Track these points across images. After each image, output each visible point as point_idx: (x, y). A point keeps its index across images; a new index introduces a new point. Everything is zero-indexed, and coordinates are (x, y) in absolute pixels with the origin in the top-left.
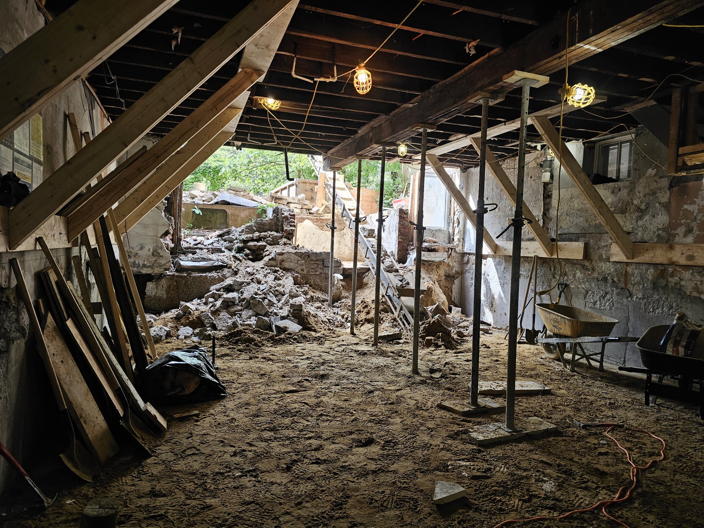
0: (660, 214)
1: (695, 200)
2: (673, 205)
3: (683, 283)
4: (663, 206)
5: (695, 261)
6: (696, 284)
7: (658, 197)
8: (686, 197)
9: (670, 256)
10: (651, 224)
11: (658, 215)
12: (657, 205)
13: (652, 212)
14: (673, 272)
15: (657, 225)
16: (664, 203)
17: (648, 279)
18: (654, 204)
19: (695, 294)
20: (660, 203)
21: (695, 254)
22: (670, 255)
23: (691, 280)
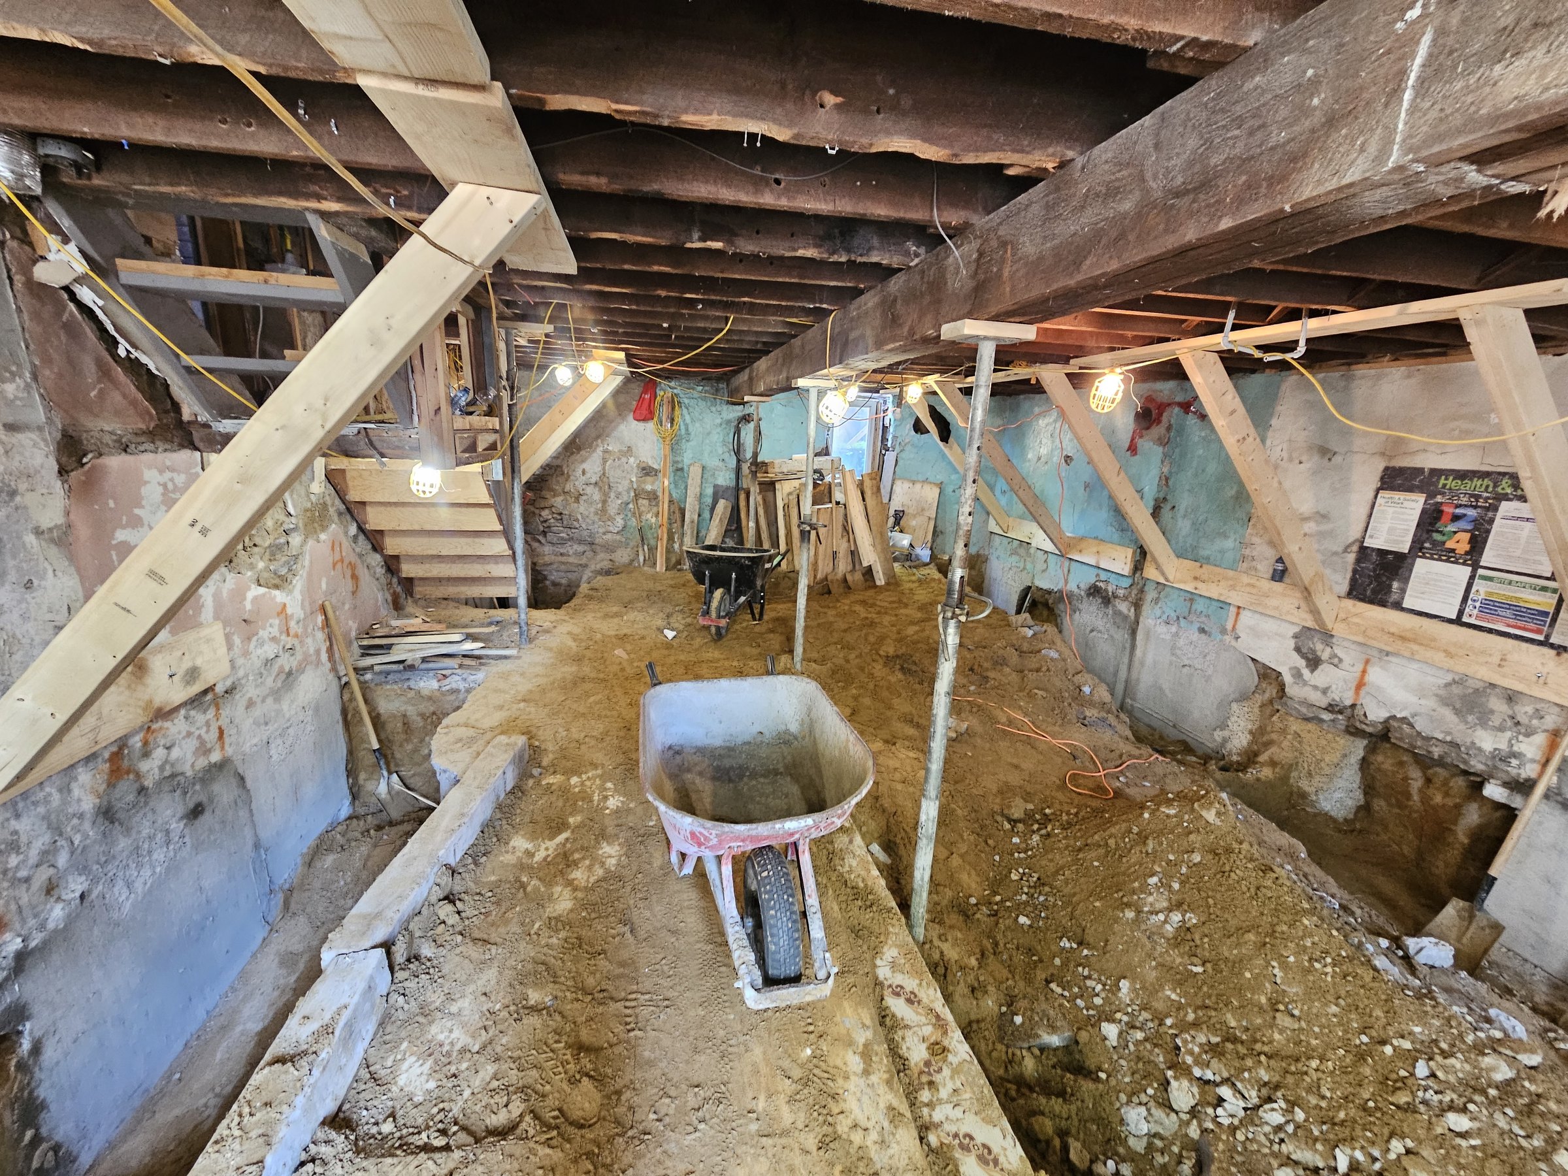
0: (50, 572)
1: (137, 511)
2: (83, 531)
3: (175, 753)
4: (52, 540)
5: (202, 677)
6: (199, 737)
7: (26, 508)
8: (111, 504)
9: (146, 697)
10: (24, 617)
11: (42, 578)
12: (30, 539)
13: (19, 569)
14: (146, 743)
15: (49, 616)
16: (50, 530)
17: (81, 816)
18: (19, 537)
19: (202, 763)
20: (38, 532)
21: (199, 662)
22: (144, 694)
23: (189, 734)
